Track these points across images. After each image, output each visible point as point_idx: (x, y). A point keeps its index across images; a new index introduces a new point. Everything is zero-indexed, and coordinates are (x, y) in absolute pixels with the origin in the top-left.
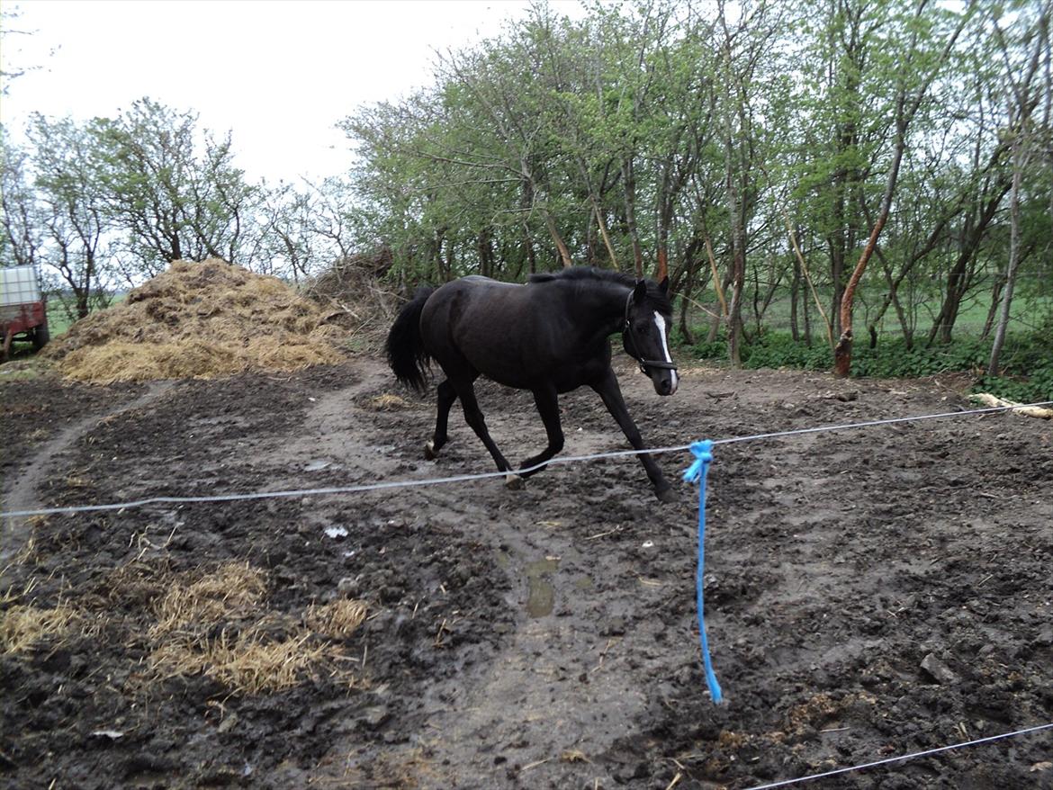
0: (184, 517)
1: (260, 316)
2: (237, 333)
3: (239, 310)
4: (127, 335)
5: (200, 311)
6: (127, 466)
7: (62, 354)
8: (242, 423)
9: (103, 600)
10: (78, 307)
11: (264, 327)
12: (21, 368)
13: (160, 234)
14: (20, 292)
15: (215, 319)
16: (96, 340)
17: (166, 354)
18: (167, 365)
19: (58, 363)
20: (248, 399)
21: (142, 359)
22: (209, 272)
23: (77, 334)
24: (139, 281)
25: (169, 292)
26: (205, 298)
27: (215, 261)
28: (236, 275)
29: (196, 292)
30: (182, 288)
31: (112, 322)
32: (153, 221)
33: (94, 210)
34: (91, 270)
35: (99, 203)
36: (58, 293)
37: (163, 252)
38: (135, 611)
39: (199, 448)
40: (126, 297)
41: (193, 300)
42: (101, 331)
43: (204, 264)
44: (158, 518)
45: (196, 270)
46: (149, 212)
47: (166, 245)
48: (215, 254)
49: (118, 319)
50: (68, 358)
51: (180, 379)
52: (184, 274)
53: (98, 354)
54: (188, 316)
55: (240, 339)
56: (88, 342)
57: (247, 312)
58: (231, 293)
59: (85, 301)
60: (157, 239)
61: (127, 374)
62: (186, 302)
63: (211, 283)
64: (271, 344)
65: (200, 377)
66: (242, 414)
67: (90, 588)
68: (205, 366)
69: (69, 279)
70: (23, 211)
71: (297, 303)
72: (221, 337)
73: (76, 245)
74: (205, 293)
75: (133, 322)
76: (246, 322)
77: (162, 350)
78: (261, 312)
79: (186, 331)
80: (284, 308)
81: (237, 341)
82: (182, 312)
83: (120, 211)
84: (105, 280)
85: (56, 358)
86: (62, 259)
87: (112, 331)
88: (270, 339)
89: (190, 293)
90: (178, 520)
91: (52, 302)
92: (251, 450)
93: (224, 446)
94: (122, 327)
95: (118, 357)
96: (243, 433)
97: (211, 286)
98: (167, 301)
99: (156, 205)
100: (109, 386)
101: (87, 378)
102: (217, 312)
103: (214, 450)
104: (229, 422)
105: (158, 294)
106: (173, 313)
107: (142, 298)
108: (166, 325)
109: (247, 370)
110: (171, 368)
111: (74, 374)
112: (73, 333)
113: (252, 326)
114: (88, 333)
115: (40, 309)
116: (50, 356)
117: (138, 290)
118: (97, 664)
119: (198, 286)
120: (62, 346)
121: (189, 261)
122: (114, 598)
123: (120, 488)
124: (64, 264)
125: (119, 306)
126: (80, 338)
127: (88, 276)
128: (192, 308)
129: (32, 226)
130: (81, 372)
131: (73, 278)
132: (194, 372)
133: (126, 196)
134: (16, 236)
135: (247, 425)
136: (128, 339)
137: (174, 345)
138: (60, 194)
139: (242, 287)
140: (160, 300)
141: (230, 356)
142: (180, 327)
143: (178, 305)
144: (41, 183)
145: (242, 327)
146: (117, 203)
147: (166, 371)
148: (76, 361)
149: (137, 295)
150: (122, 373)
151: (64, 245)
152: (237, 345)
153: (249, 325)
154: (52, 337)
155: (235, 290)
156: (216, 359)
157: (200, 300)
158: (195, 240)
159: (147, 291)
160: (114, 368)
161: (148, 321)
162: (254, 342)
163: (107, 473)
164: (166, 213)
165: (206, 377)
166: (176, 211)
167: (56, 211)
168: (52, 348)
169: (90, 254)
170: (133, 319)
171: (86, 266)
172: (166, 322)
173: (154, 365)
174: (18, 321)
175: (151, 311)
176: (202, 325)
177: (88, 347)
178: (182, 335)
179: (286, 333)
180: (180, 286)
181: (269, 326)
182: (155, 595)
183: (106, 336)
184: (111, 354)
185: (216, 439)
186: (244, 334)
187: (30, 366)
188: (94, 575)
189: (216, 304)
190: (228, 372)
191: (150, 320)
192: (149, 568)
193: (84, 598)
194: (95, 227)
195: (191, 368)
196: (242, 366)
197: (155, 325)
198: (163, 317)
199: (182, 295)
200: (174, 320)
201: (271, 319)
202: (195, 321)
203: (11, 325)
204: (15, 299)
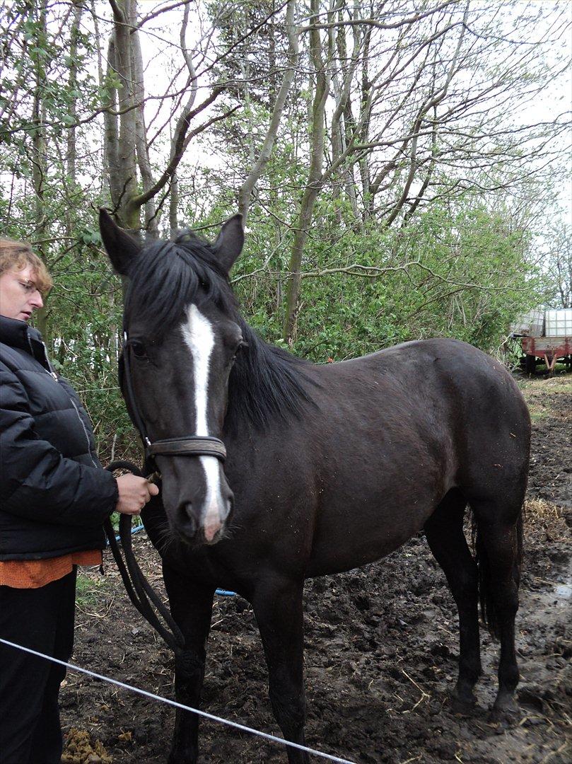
12: (563, 383)
14: (565, 328)
174: (562, 348)
203: (557, 351)
204: (561, 333)
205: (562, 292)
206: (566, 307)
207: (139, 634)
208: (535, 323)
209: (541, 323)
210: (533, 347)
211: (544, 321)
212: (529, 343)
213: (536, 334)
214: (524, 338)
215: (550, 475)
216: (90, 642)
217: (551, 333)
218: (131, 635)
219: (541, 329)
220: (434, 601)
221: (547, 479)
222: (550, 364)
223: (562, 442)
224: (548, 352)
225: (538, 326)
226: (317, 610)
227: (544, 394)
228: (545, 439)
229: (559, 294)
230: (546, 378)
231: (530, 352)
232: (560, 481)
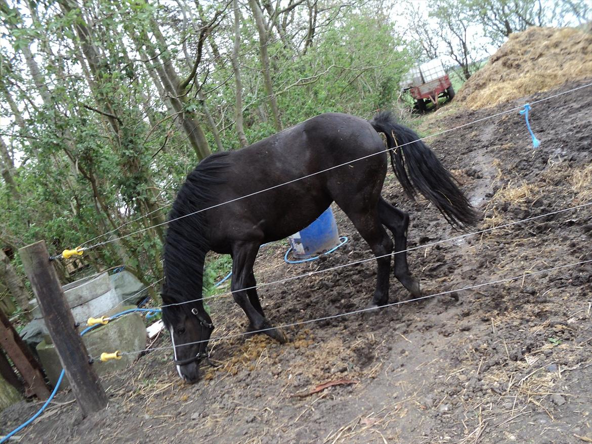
0: (565, 149)
1: (566, 51)
2: (555, 64)
3: (553, 51)
4: (494, 80)
5: (531, 57)
6: (526, 136)
7: (464, 98)
8: (576, 106)
9: (544, 184)
10: (464, 73)
11: (569, 56)
12: (447, 109)
13: (497, 22)
14: (436, 73)
15: (540, 59)
16: (480, 87)
17: (520, 83)
18: (522, 89)
19: (464, 103)
20: (574, 94)
21: (508, 89)
22: (531, 35)
23: (469, 86)
24: (493, 51)
25: (512, 52)
26: (532, 49)
27: (532, 28)
28: (546, 32)
29: (527, 48)
30: (518, 48)
31: (486, 75)
32: (493, 17)
33: (461, 21)
34: (466, 53)
35: (462, 16)
36: (452, 68)
37: (502, 31)
38: (562, 184)
39: (558, 121)
40: (488, 61)
41: (525, 52)
42: (481, 82)
43: (527, 31)
44: (553, 152)
45: (523, 36)
46: (489, 13)
47: (502, 27)
48: (530, 24)
49: (488, 73)
50: (469, 98)
51: (531, 95)
52: (517, 40)
53: (485, 92)
54: (525, 61)
55: (557, 66)
56: (476, 89)
57: (557, 50)
58: (546, 42)
59: (467, 69)
60: (497, 26)
61: (503, 99)
62: (522, 54)
63: (533, 40)
64: (577, 64)
65: (542, 91)
66: (575, 101)
67: (537, 180)
68: (543, 84)
69: (456, 60)
70: (426, 32)
71: (586, 37)
72: (546, 68)
73: (455, 42)
74: (531, 47)
75: (497, 72)
76: (558, 57)
77: (517, 82)
78: (566, 48)
79: (526, 70)
80: (579, 43)
81: (556, 68)
82: (522, 60)
83: (473, 16)
84: (475, 56)
85: (462, 101)
86: (450, 51)
87: (487, 80)
88: (575, 62)
89: (523, 49)
90: (563, 151)
91: (451, 74)
92: (587, 116)
93: (571, 118)
94: (492, 76)
95: (496, 92)
96: (579, 110)
97: (533, 42)
98: (512, 57)
99: (492, 7)
100: (496, 106)
101: (483, 106)
102: (541, 55)
103: (567, 121)
104: (568, 107)
105: (506, 55)
106: (516, 62)
107: (498, 59)
108: (514, 70)
109: (567, 81)
110: (525, 89)
111: (475, 105)
112: (467, 86)
113: (562, 58)
114: (475, 84)
115: (447, 79)
116: (458, 101)
117: (495, 55)
118: (555, 202)
119: (526, 44)
120: (464, 94)
121: (517, 32)
122: (548, 182)
123: (528, 145)
124: (452, 53)
125: (487, 66)
126: (471, 88)
127: (466, 55)
128: (526, 57)
129: (432, 38)
130: (479, 104)
131: (458, 59)
132: (538, 89)
133: (474, 8)
134: (426, 46)
135: (579, 106)
136: (496, 82)
137: (523, 78)
138: (441, 18)
139: (551, 38)
140: (508, 57)
141: (556, 76)
142: (522, 69)
143: (518, 57)
144: (431, 15)
145: (557, 60)
146: (471, 13)
147: (523, 92)
148: (473, 99)
149: (495, 58)
150: (500, 99)
151: (449, 43)
152: (556, 70)
153: (561, 58)
154: (456, 92)
155: (547, 40)
156: (548, 80)
157: (530, 51)
158: (517, 20)
159: (500, 54)
160: (495, 97)
161: (504, 70)
162: (566, 66)
163: (518, 141)
164: (498, 10)
165: (546, 91)
166: (503, 7)
167: (442, 27)
168: (458, 96)
169: (464, 44)
170: (496, 71)
171: (463, 50)
172: (515, 68)
173: (515, 91)
174: (439, 87)
175: (504, 64)
176: (534, 64)
177: (477, 91)
178: (524, 72)
179: (583, 56)
180: (517, 47)
181: (572, 55)
182: (569, 177)
183: (484, 84)
184: (492, 91)
185: (566, 116)
186: (559, 63)
187: (451, 107)
188: (537, 175)
189: (539, 51)
190: (556, 85)
191: (505, 69)
192: (559, 169)
193: (536, 184)
194: (463, 30)
195: (536, 87)
196: (564, 80)
197: (508, 71)
198: (512, 66)
199: (519, 51)
200: (518, 66)
201: (573, 50)
202: (530, 63)
203: (436, 90)
204: (435, 77)
205: (426, 50)
206: (432, 58)
207: (286, 283)
208: (415, 76)
209: (419, 75)
210: (419, 93)
211: (421, 73)
212: (416, 91)
213: (419, 83)
214: (411, 89)
215: (453, 159)
216: (267, 291)
217: (428, 79)
218: (282, 285)
219: (421, 79)
220: (414, 226)
221: (452, 162)
222: (435, 100)
223: (456, 142)
224: (431, 93)
225: (418, 78)
226: (361, 248)
227: (437, 121)
228: (446, 144)
229: (425, 52)
230: (435, 111)
231: (418, 97)
232: (460, 160)
